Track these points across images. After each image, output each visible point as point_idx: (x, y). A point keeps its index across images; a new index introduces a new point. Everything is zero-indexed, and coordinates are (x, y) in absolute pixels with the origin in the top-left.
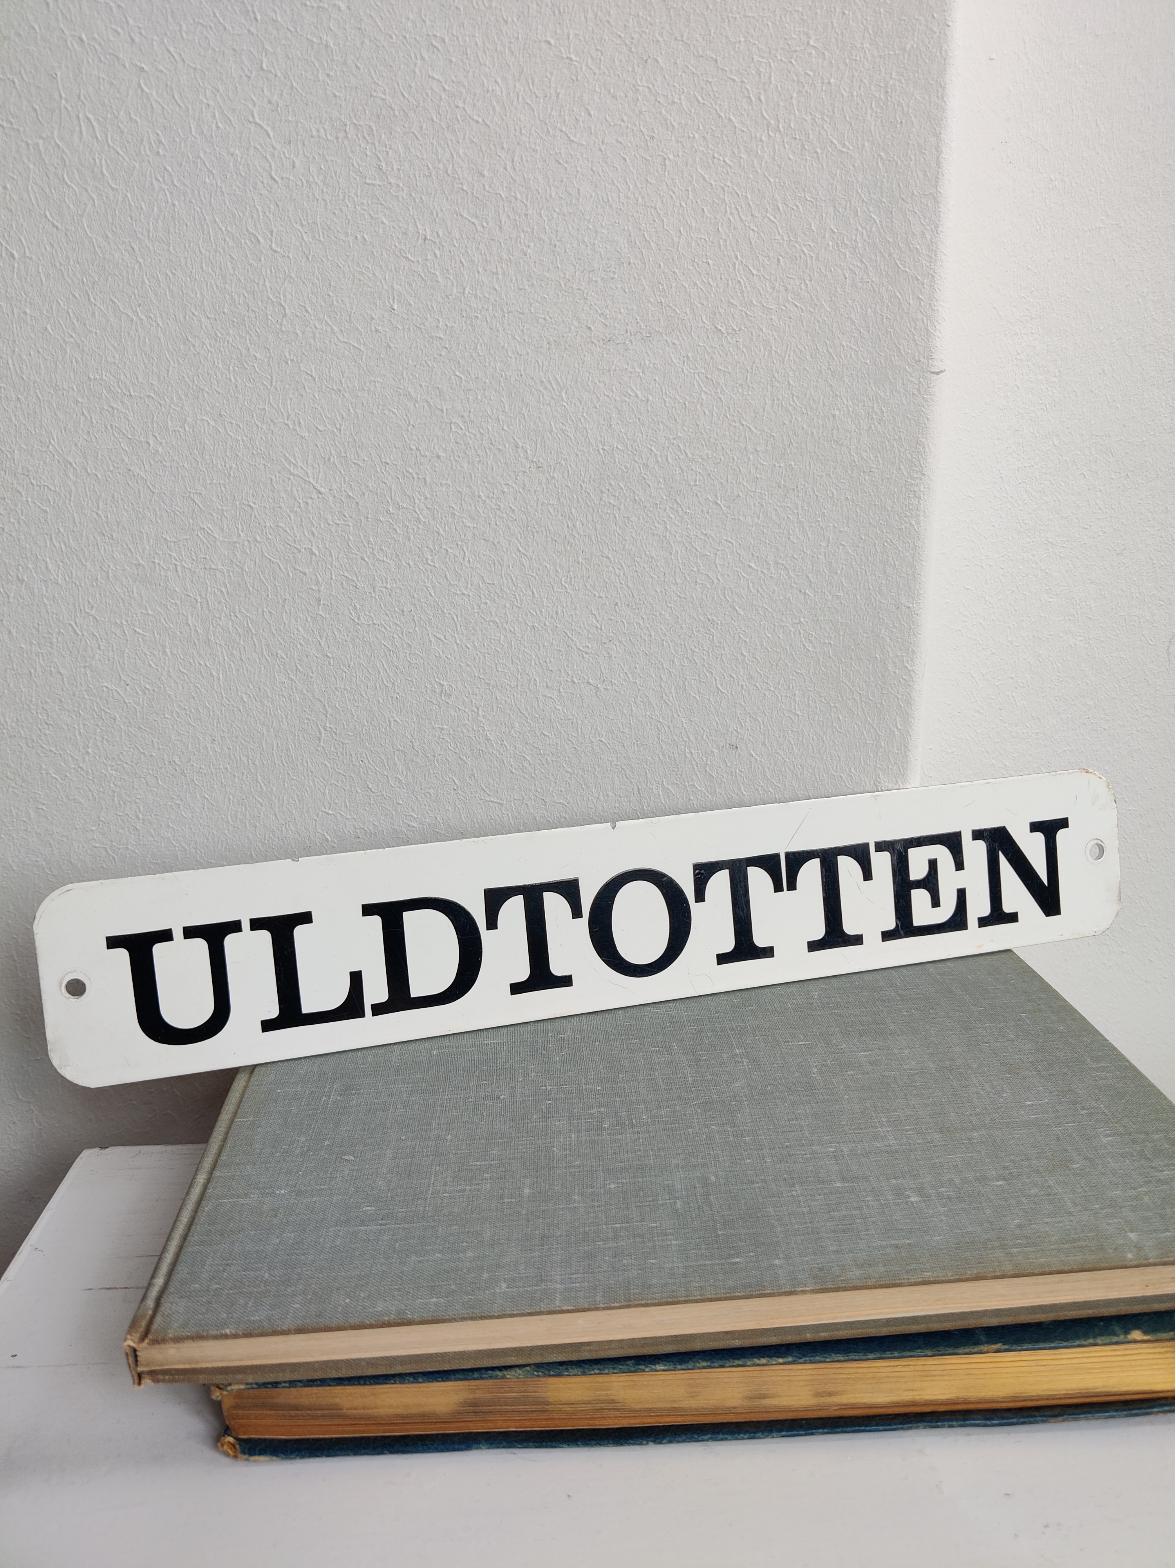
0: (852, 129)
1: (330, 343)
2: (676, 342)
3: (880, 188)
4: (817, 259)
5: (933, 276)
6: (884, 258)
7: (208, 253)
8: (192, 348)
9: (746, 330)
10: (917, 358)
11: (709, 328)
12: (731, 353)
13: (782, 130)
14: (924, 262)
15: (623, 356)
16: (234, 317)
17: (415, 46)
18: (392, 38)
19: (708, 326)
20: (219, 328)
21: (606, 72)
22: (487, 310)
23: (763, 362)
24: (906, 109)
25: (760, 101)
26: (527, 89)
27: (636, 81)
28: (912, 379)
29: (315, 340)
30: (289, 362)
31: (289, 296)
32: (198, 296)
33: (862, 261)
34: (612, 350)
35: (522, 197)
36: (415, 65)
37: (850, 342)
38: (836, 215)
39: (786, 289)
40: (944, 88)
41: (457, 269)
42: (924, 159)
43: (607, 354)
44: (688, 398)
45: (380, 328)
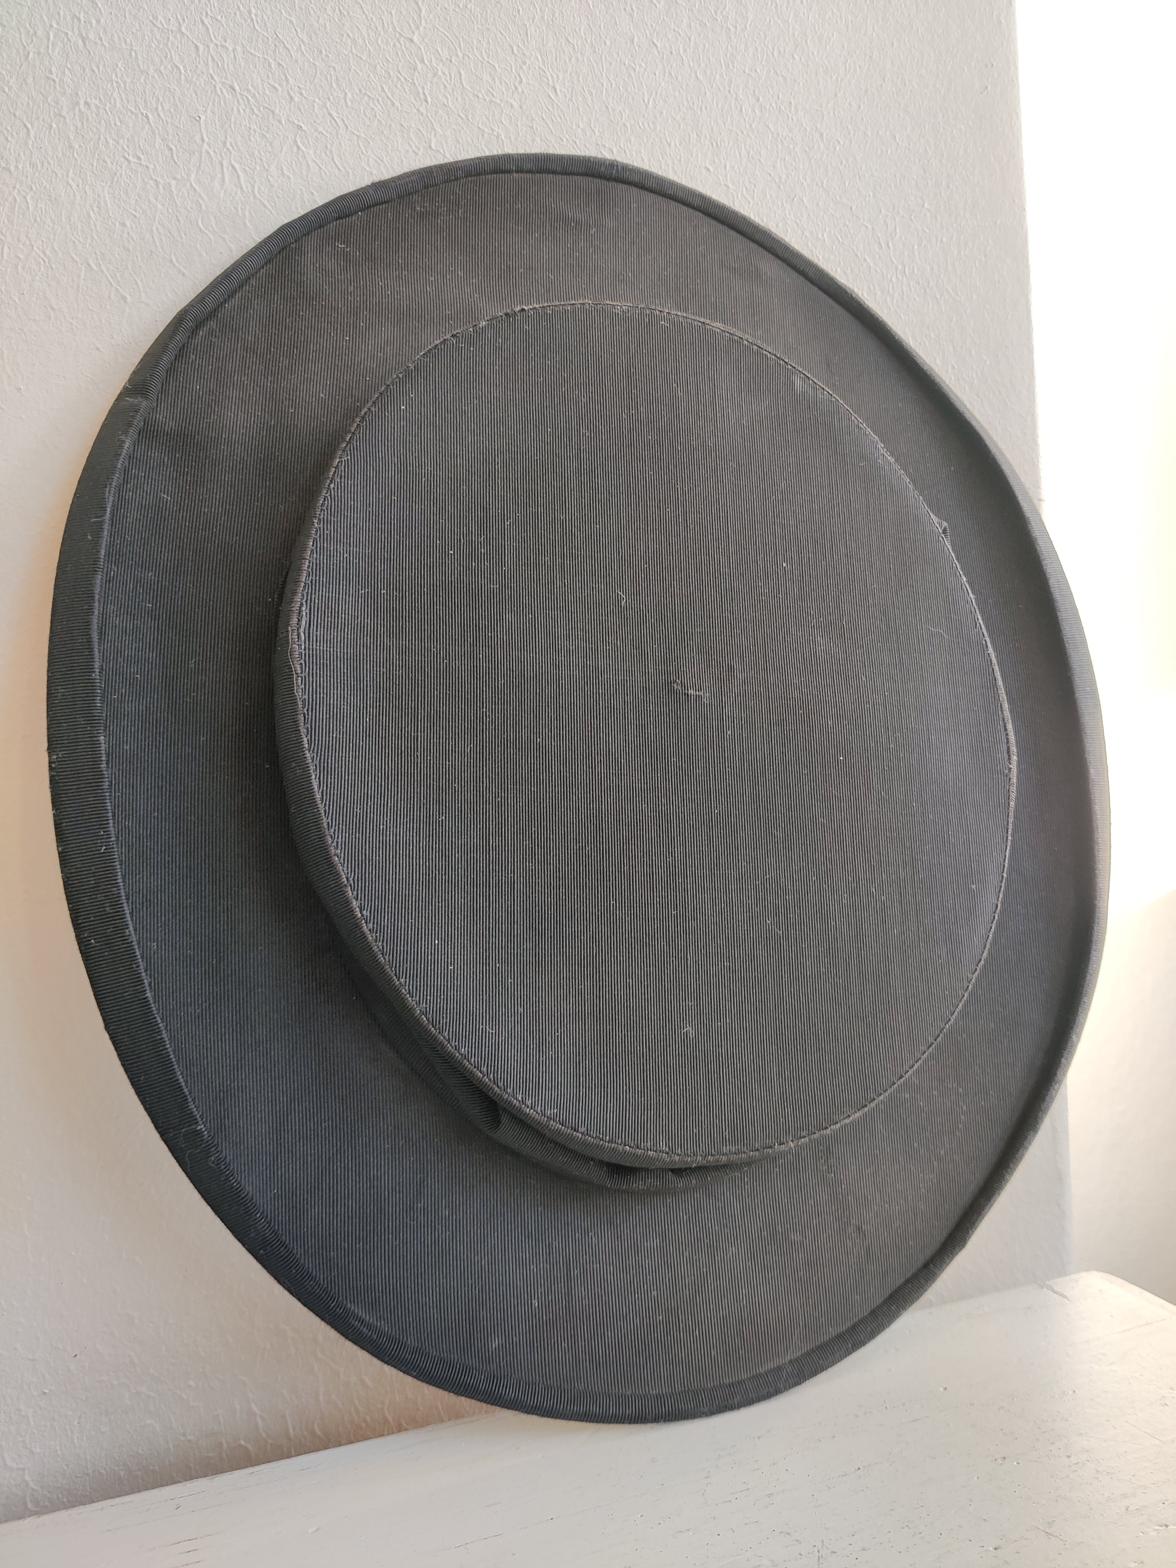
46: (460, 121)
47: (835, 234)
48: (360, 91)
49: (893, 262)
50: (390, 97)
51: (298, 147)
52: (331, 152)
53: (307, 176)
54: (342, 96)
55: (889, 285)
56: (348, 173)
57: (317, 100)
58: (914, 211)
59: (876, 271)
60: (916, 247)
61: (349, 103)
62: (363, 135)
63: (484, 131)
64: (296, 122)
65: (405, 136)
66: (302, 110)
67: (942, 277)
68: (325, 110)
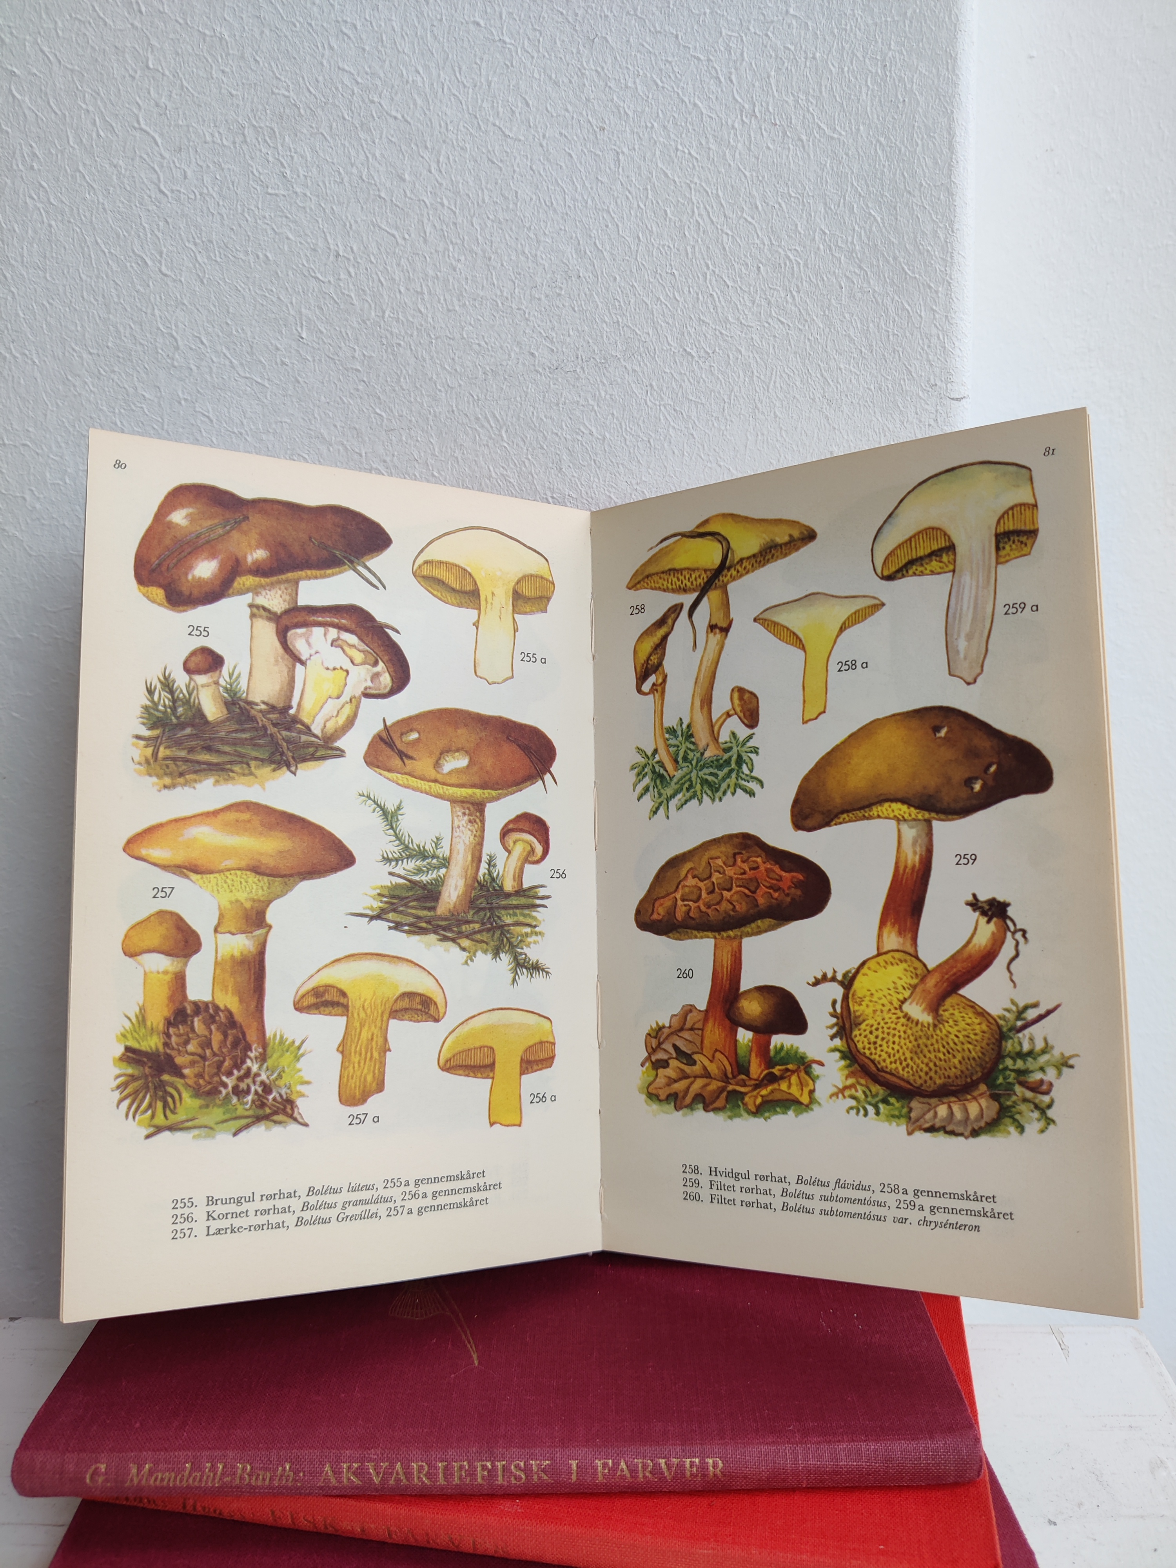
0: (844, 110)
1: (229, 378)
2: (637, 368)
3: (881, 179)
4: (806, 265)
5: (949, 283)
6: (888, 262)
7: (89, 280)
8: (72, 389)
9: (721, 352)
10: (932, 381)
11: (676, 351)
12: (704, 381)
13: (758, 114)
14: (937, 266)
15: (574, 386)
16: (120, 351)
17: (322, 34)
18: (295, 26)
19: (675, 348)
20: (103, 365)
21: (546, 55)
22: (411, 336)
23: (743, 391)
24: (909, 86)
25: (731, 81)
26: (453, 78)
27: (582, 64)
28: (926, 407)
29: (212, 377)
30: (183, 402)
31: (180, 325)
32: (79, 328)
33: (860, 268)
34: (560, 380)
35: (449, 202)
36: (323, 56)
37: (850, 364)
38: (827, 213)
39: (769, 303)
40: (955, 59)
41: (375, 290)
42: (934, 144)
43: (555, 384)
44: (653, 435)
45: (287, 360)
46: (178, 27)
47: (652, 77)
48: (71, 16)
49: (737, 101)
50: (102, 15)
51: (14, 96)
52: (46, 94)
53: (25, 126)
54: (52, 26)
55: (729, 134)
56: (65, 115)
57: (28, 37)
58: (772, 22)
59: (711, 117)
60: (773, 73)
61: (60, 33)
62: (76, 68)
63: (205, 34)
64: (9, 67)
65: (121, 58)
66: (14, 52)
67: (811, 109)
68: (37, 48)
